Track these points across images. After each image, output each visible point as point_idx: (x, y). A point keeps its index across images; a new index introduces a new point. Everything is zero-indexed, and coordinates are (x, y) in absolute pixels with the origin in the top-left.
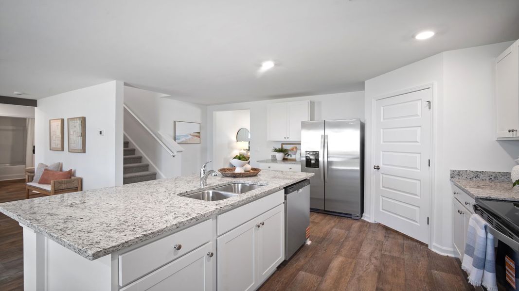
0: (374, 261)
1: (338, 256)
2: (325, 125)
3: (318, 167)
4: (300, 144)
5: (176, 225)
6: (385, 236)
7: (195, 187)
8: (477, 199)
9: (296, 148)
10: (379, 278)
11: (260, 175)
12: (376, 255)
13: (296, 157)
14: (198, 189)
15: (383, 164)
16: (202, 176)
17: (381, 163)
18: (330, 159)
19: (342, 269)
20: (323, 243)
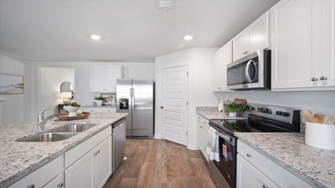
0: (164, 160)
1: (144, 163)
2: (132, 82)
3: (128, 109)
4: (116, 94)
5: (29, 168)
6: (167, 146)
7: (32, 132)
8: (210, 120)
9: (112, 97)
10: (168, 170)
11: (90, 117)
12: (164, 157)
13: (113, 102)
14: (37, 133)
15: (165, 105)
16: (40, 121)
17: (164, 105)
18: (136, 104)
19: (147, 170)
20: (134, 157)
